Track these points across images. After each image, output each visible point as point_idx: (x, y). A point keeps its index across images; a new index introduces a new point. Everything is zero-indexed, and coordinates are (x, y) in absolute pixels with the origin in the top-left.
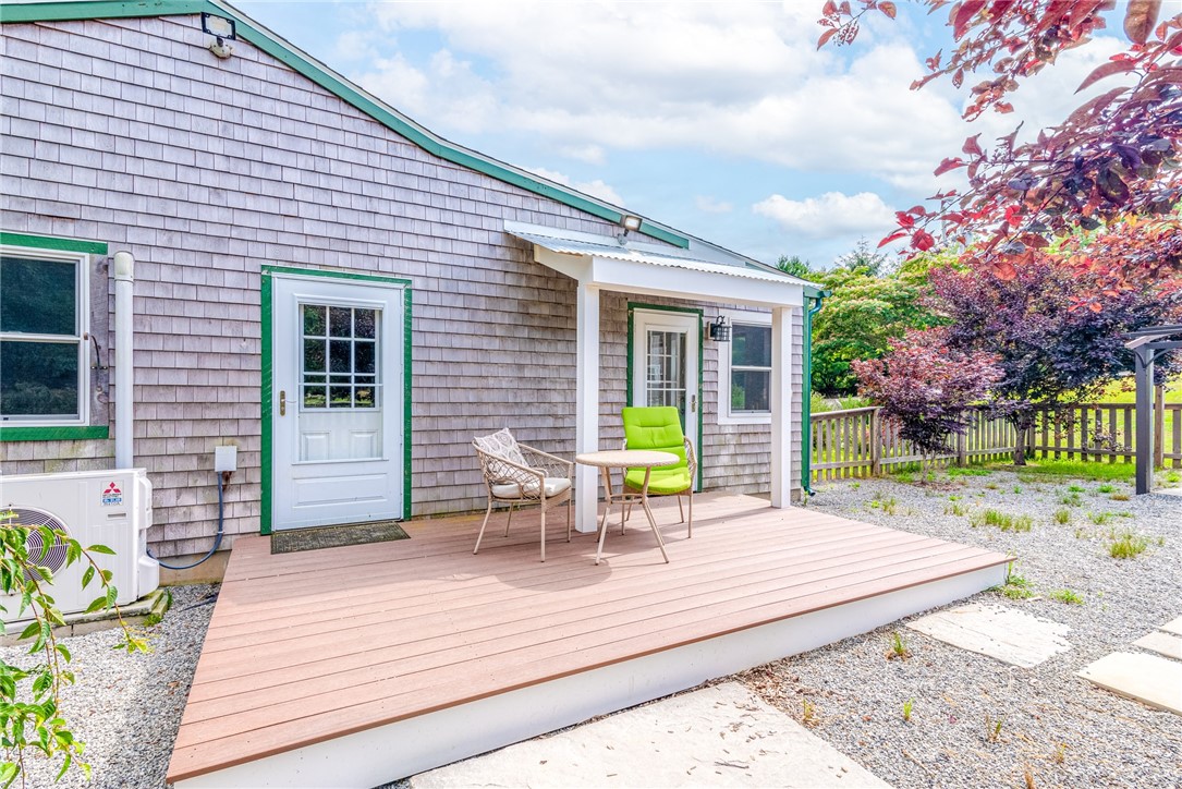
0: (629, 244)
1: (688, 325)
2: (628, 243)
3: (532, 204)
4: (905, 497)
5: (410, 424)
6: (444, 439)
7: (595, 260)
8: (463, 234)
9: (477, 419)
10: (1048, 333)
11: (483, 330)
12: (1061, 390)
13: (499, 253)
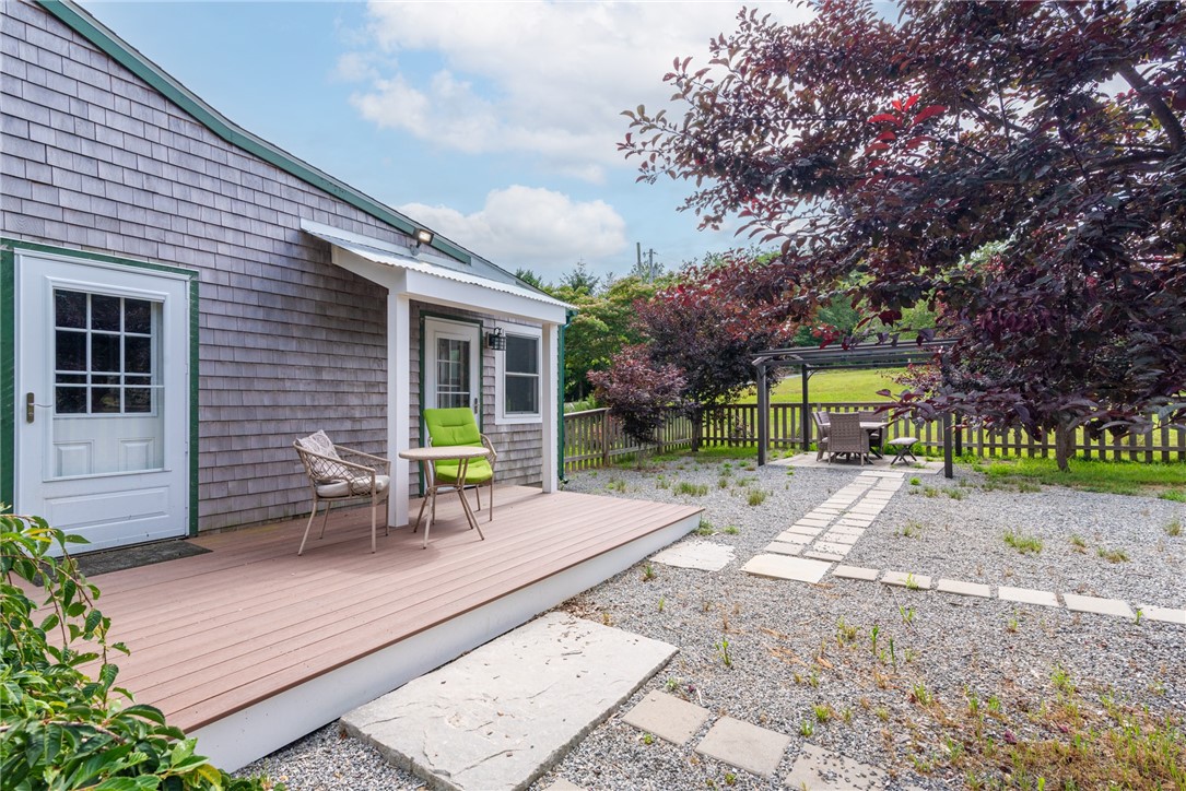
0: (420, 256)
1: (470, 334)
2: (420, 254)
3: (327, 205)
4: (631, 480)
5: (197, 431)
6: (236, 445)
7: (407, 271)
8: (256, 228)
9: (274, 423)
10: (710, 351)
11: (280, 330)
12: (716, 396)
13: (295, 252)
